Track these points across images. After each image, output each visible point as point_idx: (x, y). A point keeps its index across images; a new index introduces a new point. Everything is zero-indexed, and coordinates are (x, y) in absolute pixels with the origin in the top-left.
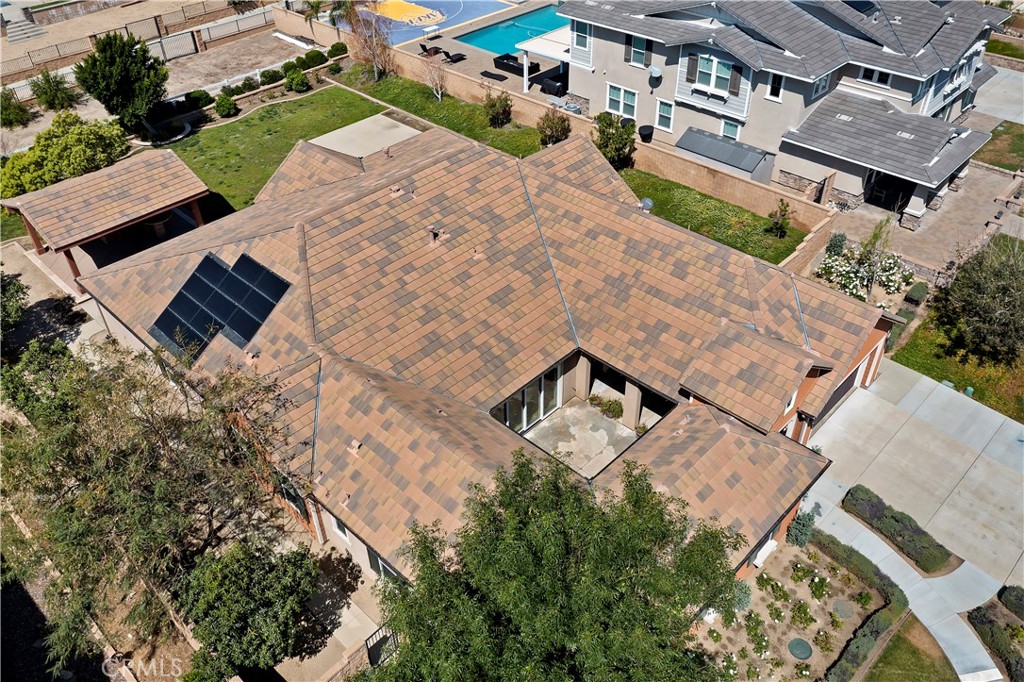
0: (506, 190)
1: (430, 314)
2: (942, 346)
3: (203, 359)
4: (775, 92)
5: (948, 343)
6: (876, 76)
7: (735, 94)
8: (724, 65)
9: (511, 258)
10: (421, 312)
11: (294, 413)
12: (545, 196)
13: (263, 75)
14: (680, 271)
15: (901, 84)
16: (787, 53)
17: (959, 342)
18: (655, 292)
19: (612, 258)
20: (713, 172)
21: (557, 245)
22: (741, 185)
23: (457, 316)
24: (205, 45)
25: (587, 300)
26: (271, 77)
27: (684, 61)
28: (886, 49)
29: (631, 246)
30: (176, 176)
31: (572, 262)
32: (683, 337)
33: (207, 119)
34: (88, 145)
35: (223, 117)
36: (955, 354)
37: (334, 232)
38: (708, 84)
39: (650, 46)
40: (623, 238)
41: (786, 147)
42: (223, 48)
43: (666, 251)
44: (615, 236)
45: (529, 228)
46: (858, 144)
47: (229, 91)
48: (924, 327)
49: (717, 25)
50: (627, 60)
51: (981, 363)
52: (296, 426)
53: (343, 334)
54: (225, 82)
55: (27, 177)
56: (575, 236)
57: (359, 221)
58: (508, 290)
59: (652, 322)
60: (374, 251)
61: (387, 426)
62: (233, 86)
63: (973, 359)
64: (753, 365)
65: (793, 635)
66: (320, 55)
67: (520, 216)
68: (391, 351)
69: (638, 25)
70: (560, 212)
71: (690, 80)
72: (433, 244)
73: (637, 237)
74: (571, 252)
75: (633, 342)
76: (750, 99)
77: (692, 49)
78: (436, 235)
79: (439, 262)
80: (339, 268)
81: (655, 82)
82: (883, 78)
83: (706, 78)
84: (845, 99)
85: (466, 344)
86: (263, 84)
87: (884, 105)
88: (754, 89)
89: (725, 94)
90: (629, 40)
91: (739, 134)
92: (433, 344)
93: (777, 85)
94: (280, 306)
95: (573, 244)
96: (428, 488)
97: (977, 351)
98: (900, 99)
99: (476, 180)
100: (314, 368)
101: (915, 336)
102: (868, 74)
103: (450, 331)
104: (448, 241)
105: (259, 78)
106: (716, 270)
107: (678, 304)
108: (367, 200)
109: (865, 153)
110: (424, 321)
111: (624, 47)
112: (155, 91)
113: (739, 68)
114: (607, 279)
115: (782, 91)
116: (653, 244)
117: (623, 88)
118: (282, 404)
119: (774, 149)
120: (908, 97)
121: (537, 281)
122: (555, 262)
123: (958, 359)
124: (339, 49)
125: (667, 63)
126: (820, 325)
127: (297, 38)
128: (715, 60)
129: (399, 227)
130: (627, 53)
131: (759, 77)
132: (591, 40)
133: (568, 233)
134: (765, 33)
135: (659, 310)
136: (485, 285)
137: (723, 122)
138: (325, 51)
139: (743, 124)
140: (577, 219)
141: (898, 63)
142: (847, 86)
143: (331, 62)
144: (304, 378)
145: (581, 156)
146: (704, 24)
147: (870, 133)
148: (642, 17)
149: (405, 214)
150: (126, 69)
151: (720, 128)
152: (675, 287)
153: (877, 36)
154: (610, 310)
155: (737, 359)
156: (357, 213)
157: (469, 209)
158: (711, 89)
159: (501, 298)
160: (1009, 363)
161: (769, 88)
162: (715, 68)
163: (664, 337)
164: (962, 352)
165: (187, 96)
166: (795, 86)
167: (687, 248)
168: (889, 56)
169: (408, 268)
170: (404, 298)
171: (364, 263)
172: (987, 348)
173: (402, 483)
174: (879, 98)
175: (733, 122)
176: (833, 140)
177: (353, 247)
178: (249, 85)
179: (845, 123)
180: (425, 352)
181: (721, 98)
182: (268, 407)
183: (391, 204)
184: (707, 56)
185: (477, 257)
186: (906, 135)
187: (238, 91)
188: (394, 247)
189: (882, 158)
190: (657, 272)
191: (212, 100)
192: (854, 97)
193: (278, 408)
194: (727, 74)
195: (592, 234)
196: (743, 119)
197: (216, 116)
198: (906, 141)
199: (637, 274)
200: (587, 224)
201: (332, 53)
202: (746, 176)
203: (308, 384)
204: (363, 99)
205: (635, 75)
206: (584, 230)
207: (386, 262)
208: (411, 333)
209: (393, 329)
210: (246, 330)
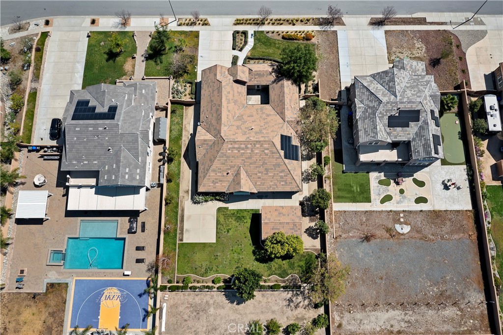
1: (264, 119)
3: (297, 145)
5: (186, 74)
9: (243, 120)
12: (226, 124)
14: (229, 93)
17: (184, 72)
23: (261, 117)
25: (239, 107)
29: (228, 103)
32: (238, 88)
36: (188, 72)
43: (227, 96)
44: (228, 107)
51: (188, 68)
57: (262, 137)
60: (264, 131)
61: (287, 103)
73: (226, 102)
74: (233, 114)
75: (242, 96)
85: (264, 113)
92: (268, 115)
96: (290, 93)
99: (233, 135)
103: (264, 116)
107: (234, 91)
110: (266, 119)
114: (235, 105)
121: (242, 115)
122: (236, 116)
126: (223, 72)
133: (230, 116)
135: (236, 94)
136: (251, 119)
140: (228, 115)
152: (232, 93)
157: (241, 130)
159: (252, 116)
170: (267, 123)
173: (291, 97)
180: (270, 115)
188: (261, 131)
190: (230, 96)
195: (229, 111)
199: (232, 100)
200: (228, 113)
207: (264, 129)
208: (269, 118)
209: (272, 120)
210: (290, 138)
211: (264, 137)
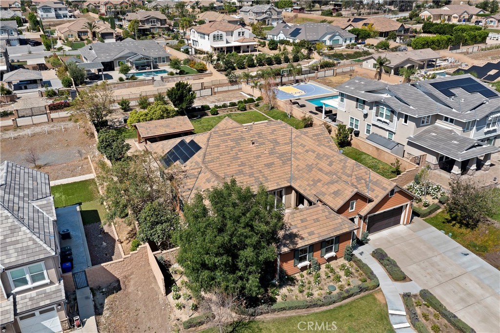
0: (284, 135)
1: (243, 164)
2: (446, 219)
3: (170, 167)
4: (406, 122)
5: (450, 218)
6: (449, 120)
7: (392, 121)
8: (388, 110)
9: (277, 155)
10: (240, 163)
11: (189, 180)
12: (297, 139)
13: (230, 103)
14: (330, 164)
15: (458, 123)
16: (411, 107)
17: (454, 219)
18: (321, 170)
19: (311, 158)
20: (377, 149)
21: (295, 154)
22: (387, 154)
23: (251, 167)
24: (215, 93)
25: (299, 171)
26: (233, 104)
27: (375, 108)
28: (454, 110)
29: (318, 155)
30: (185, 124)
31: (298, 159)
33: (206, 114)
34: (162, 111)
35: (212, 115)
36: (451, 222)
37: (221, 136)
38: (383, 117)
39: (364, 102)
40: (316, 153)
41: (410, 144)
42: (221, 95)
43: (328, 157)
44: (314, 152)
45: (288, 148)
46: (434, 143)
47: (216, 107)
48: (443, 212)
49: (389, 96)
50: (357, 108)
51: (461, 227)
52: (188, 184)
53: (212, 163)
54: (216, 104)
55: (142, 118)
56: (302, 151)
57: (230, 134)
58: (273, 163)
59: (316, 179)
60: (231, 144)
62: (219, 105)
63: (458, 225)
64: (339, 190)
65: (331, 284)
66: (253, 100)
67: (286, 144)
68: (225, 171)
69: (362, 95)
70: (300, 144)
71: (377, 116)
72: (251, 146)
73: (321, 153)
74: (298, 156)
75: (308, 185)
76: (397, 124)
77: (377, 104)
78: (253, 143)
79: (251, 151)
80: (218, 146)
81: (366, 116)
82: (452, 121)
83: (382, 115)
84: (437, 128)
85: (251, 175)
86: (229, 106)
87: (451, 131)
88: (398, 119)
89: (388, 121)
90: (357, 100)
91: (394, 138)
92: (240, 173)
93: (406, 118)
94: (197, 154)
95: (300, 153)
97: (461, 223)
98: (458, 130)
99: (275, 130)
100: (199, 170)
101: (438, 215)
102: (446, 119)
103: (247, 170)
104: (257, 146)
105: (229, 104)
106: (342, 164)
107: (326, 174)
108: (234, 129)
109: (437, 147)
110: (239, 166)
111: (355, 103)
112: (190, 101)
113: (393, 112)
114: (307, 165)
115: (408, 121)
116: (325, 155)
117: (355, 118)
118: (186, 177)
119: (405, 144)
120: (461, 129)
122: (293, 159)
123: (452, 224)
124: (260, 99)
125: (370, 109)
126: (374, 187)
127: (248, 94)
128: (385, 108)
129: (242, 139)
130: (357, 105)
131: (400, 115)
132: (345, 100)
133: (300, 150)
134: (404, 99)
135: (320, 175)
136: (265, 160)
137: (388, 132)
138: (255, 99)
139: (395, 134)
140: (304, 146)
141: (456, 115)
142: (439, 123)
143: (256, 102)
144: (195, 172)
145: (320, 132)
146: (385, 96)
147: (442, 140)
148: (363, 92)
149: (245, 135)
150: (182, 93)
151: (386, 135)
152: (327, 169)
153: (450, 105)
154: (305, 175)
155: (334, 188)
156: (230, 132)
157: (269, 138)
158: (383, 119)
159: (269, 165)
160: (472, 229)
161: (403, 120)
162: (385, 111)
163: (319, 184)
164: (454, 222)
165: (202, 106)
166: (413, 119)
167: (335, 157)
168: (454, 112)
169: (241, 150)
170: (236, 158)
171: (227, 146)
172: (465, 222)
174: (450, 129)
175: (391, 133)
176: (426, 141)
177: (225, 141)
178: (224, 106)
179: (433, 136)
181: (386, 123)
182: (182, 177)
183: (242, 132)
184: (382, 107)
185: (265, 152)
186: (455, 142)
187: (220, 107)
188: (238, 144)
189: (442, 149)
190: (324, 164)
191: (210, 109)
192: (440, 127)
193: (184, 177)
194: (389, 114)
195: (307, 151)
196: (394, 131)
197: (210, 114)
198: (455, 144)
199: (317, 164)
200: (307, 148)
201: (257, 100)
202: (389, 151)
203: (196, 174)
204: (263, 115)
205: (359, 113)
206: (305, 150)
207: (234, 147)
208: (234, 168)
209: (228, 165)
211: (227, 135)
